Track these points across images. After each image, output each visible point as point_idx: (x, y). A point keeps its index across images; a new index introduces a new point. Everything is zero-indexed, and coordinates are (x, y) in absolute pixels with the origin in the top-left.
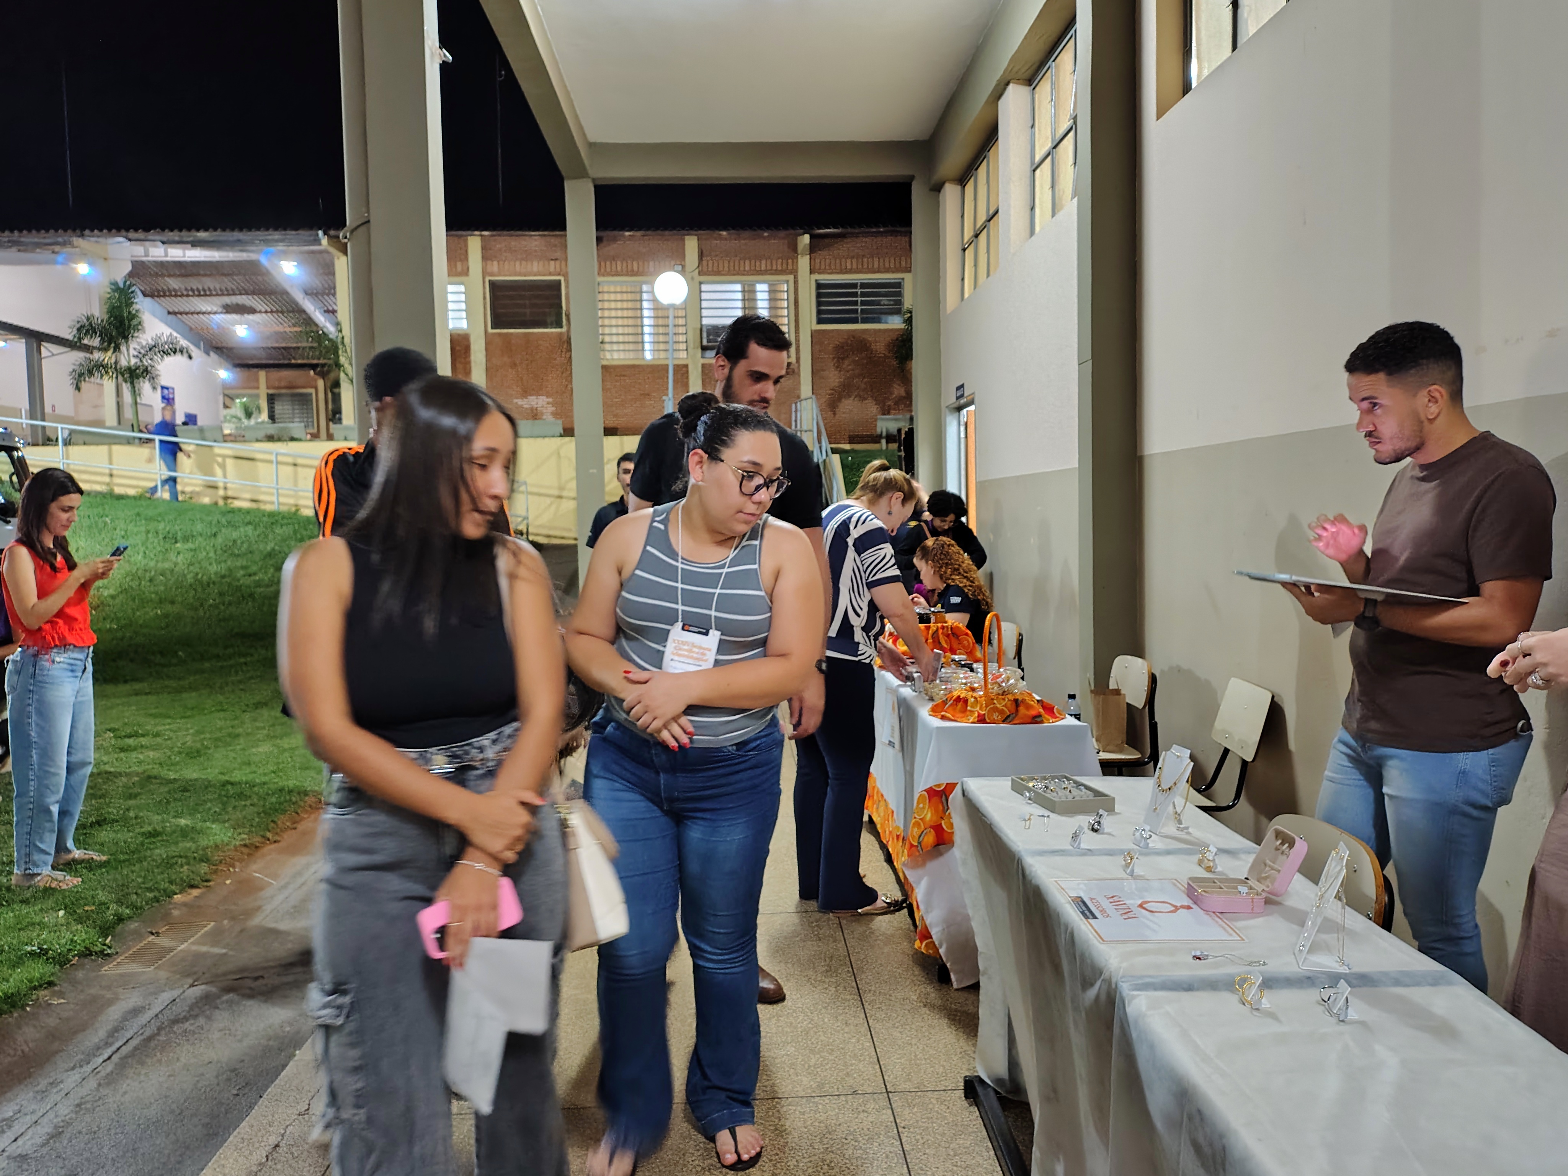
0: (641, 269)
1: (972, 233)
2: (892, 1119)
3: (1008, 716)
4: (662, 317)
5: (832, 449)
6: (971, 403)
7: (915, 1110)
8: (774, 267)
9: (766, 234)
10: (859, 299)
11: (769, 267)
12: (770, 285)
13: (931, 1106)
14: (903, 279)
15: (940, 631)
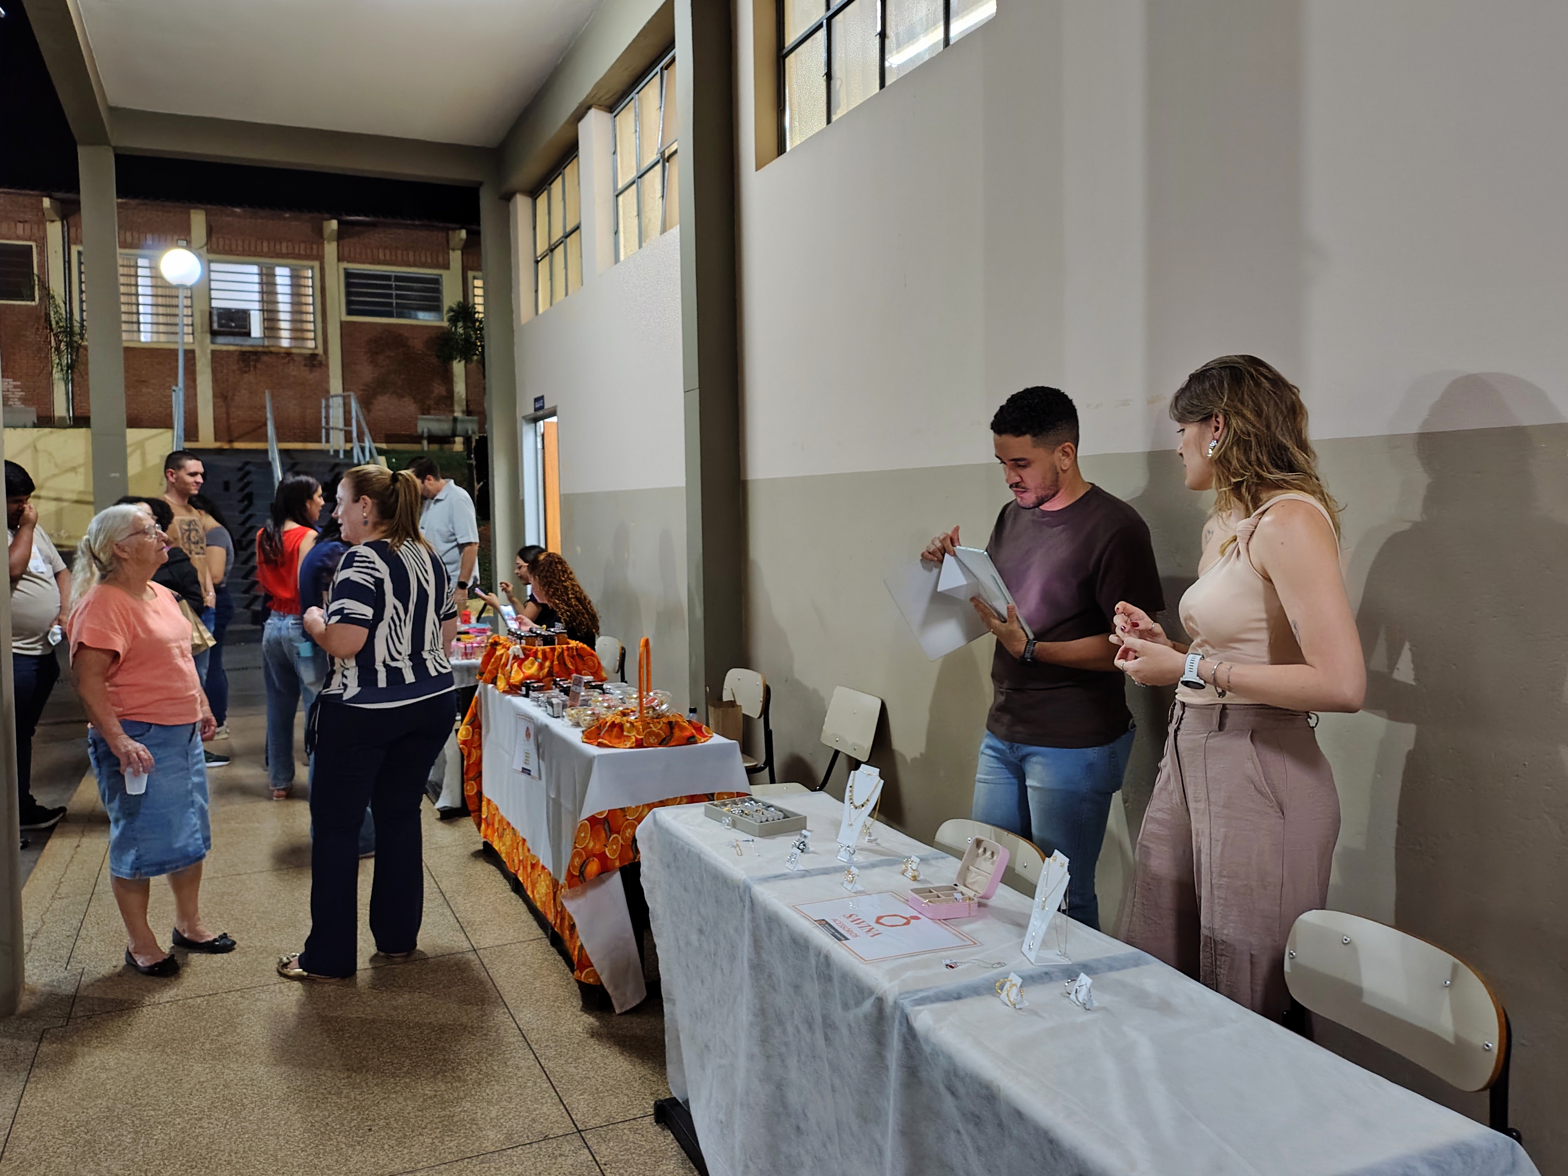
0: (136, 241)
1: (546, 247)
2: (591, 1158)
3: (664, 739)
4: (162, 296)
5: (377, 448)
6: (553, 413)
7: (611, 1144)
8: (297, 251)
9: (287, 215)
10: (394, 292)
11: (290, 251)
12: (292, 270)
13: (625, 1138)
14: (441, 275)
15: (566, 653)
